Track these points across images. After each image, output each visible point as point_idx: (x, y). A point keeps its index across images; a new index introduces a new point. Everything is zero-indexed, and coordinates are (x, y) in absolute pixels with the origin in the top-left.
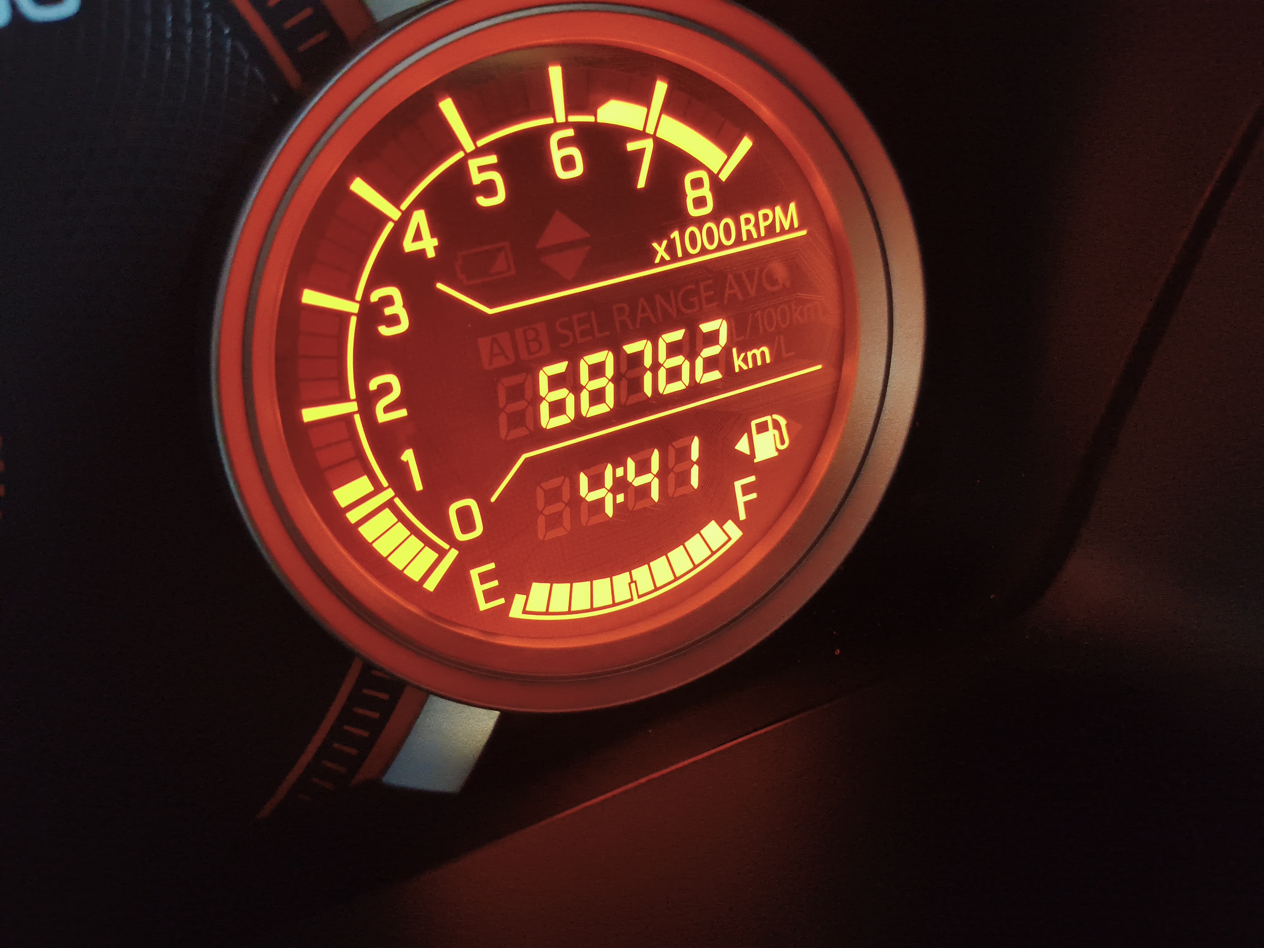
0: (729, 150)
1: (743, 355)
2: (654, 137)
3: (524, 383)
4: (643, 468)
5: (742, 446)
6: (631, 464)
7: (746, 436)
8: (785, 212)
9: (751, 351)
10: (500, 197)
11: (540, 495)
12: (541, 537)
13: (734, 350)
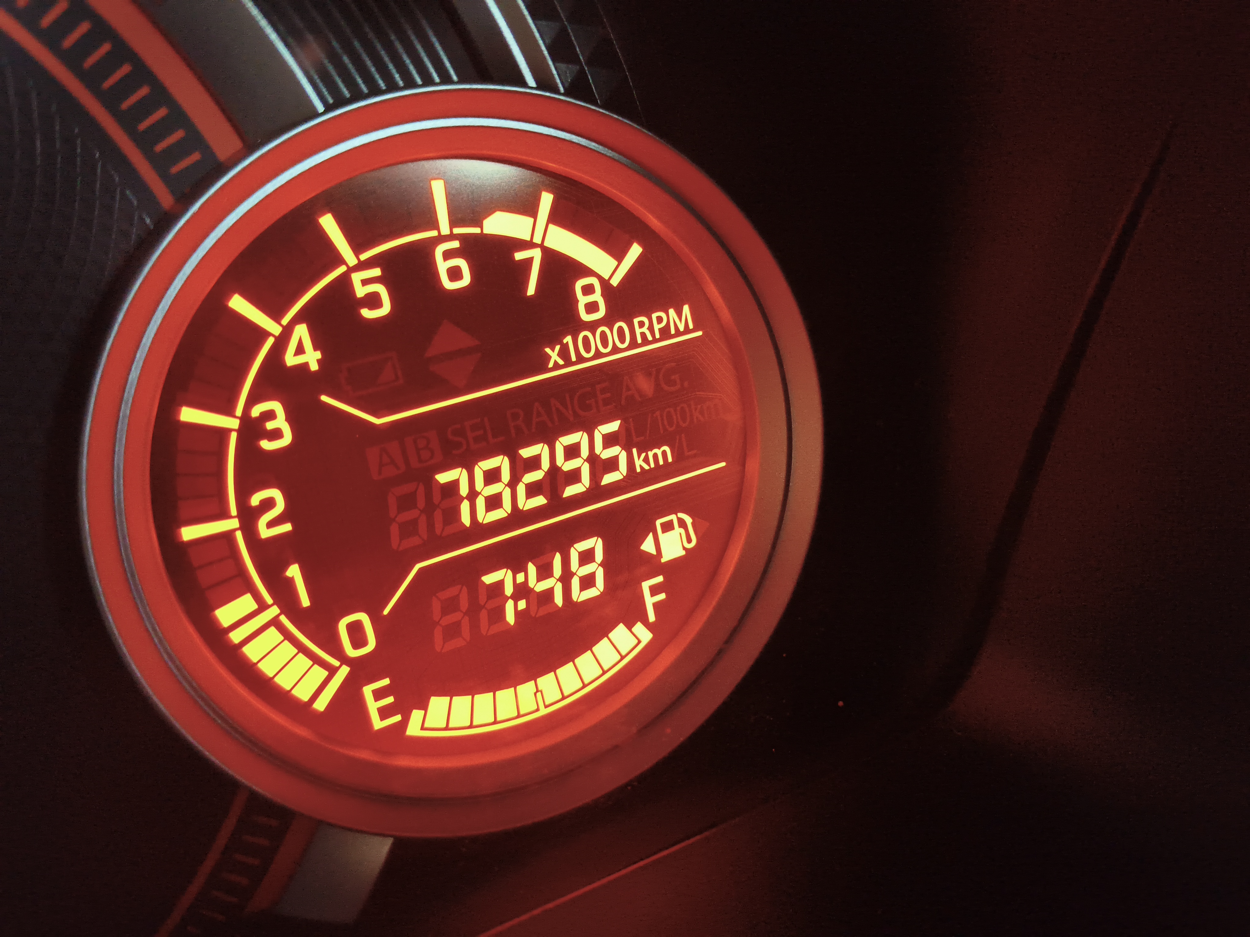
0: (619, 256)
1: (643, 455)
2: (542, 246)
3: (416, 491)
4: (545, 572)
5: (648, 546)
6: (532, 569)
7: (651, 535)
8: (679, 314)
9: (651, 451)
10: (386, 309)
11: (436, 606)
12: (438, 648)
13: (635, 451)
